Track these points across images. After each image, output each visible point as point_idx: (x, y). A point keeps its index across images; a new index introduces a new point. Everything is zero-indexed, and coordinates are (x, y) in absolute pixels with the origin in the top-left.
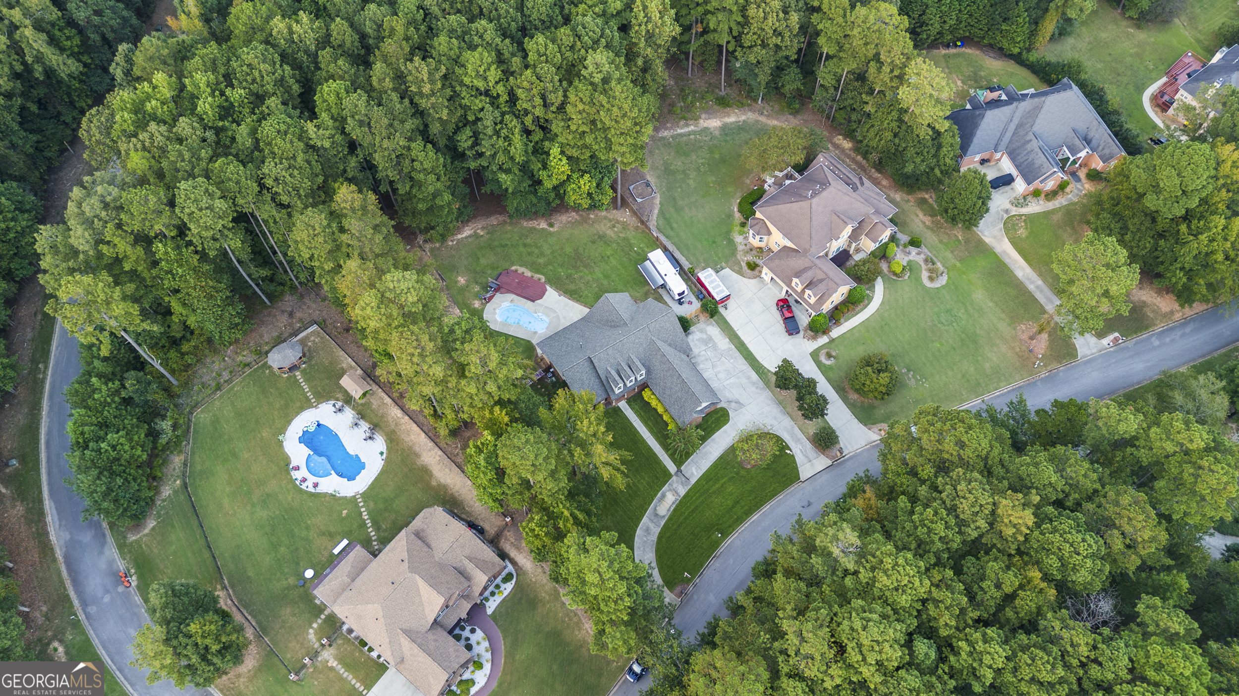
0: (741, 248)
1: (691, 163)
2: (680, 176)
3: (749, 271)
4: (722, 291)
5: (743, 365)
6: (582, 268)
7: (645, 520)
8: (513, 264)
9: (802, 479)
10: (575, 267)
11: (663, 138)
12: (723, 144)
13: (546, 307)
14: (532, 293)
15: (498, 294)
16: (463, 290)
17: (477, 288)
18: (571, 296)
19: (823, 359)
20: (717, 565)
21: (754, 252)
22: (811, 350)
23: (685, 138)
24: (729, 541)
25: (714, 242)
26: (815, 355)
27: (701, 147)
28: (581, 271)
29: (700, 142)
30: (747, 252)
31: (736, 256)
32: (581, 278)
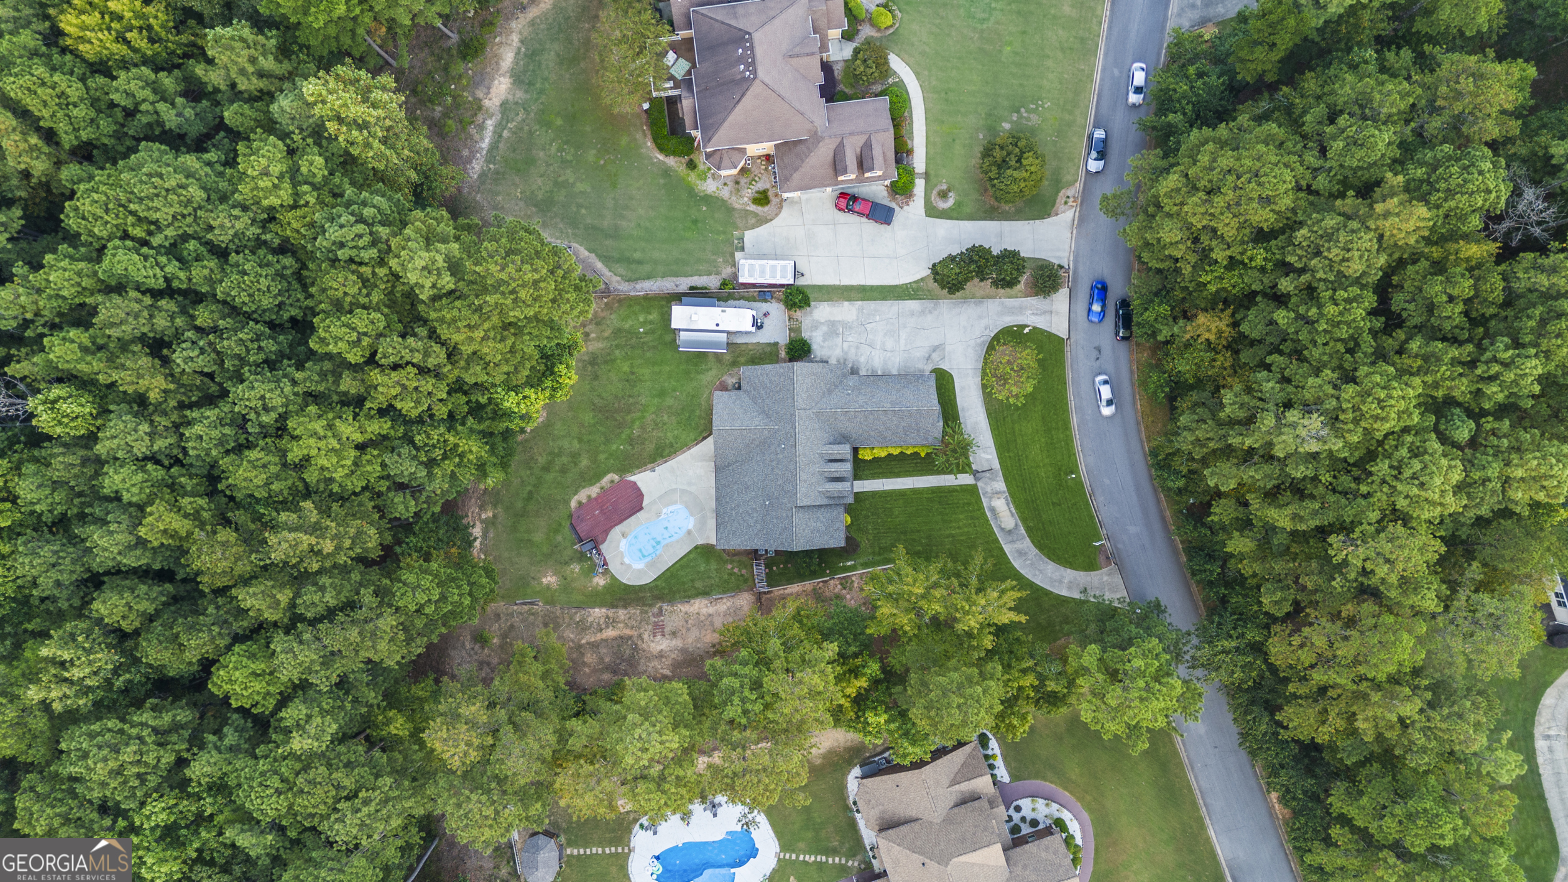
0: (725, 193)
1: (548, 165)
2: (561, 196)
3: (766, 209)
4: (784, 268)
5: (891, 309)
6: (629, 418)
7: (1007, 548)
8: (567, 502)
9: (1065, 337)
10: (621, 426)
11: (483, 175)
12: (543, 98)
13: (660, 497)
14: (632, 502)
15: (603, 547)
16: (566, 587)
17: (576, 568)
18: (662, 456)
19: (943, 205)
20: (1101, 499)
21: (743, 181)
22: (922, 211)
23: (501, 145)
24: (1082, 468)
25: (695, 222)
26: (932, 211)
27: (531, 133)
28: (633, 422)
29: (521, 129)
30: (738, 190)
31: (734, 209)
32: (643, 428)
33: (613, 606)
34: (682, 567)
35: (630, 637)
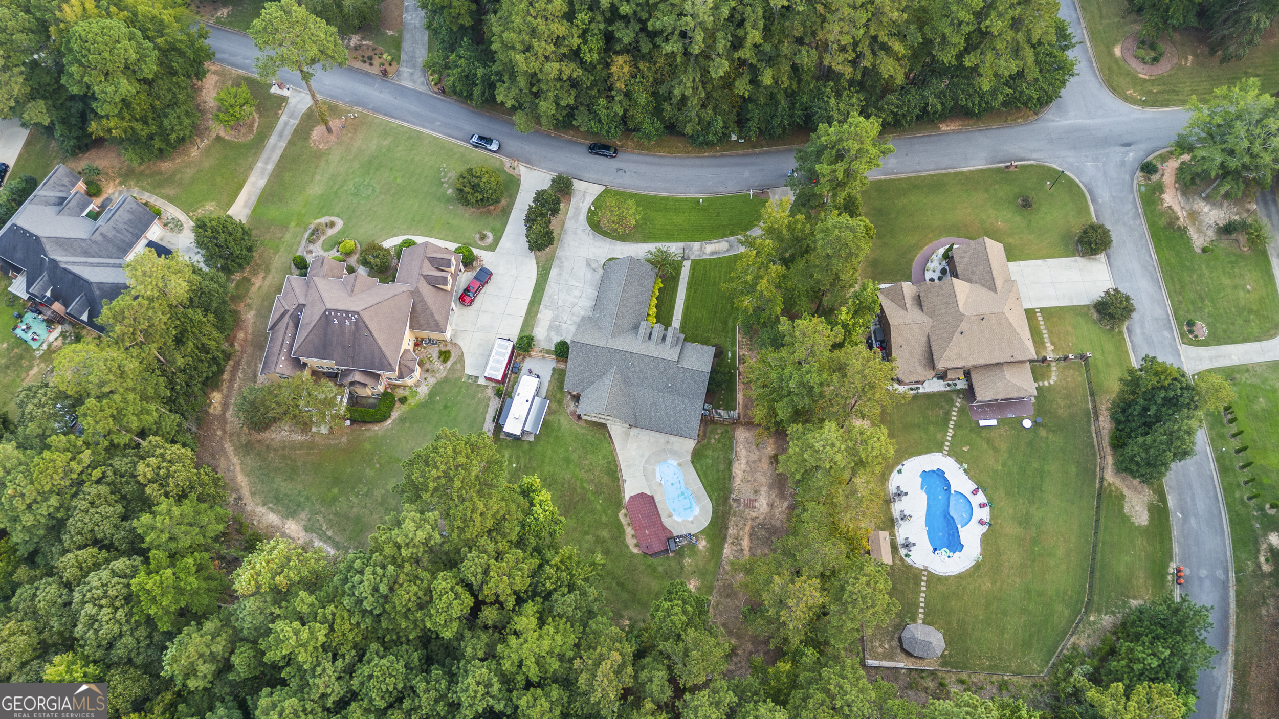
0: (432, 381)
1: (365, 507)
3: (453, 354)
4: (500, 346)
5: (551, 287)
6: (579, 491)
8: (633, 555)
9: (604, 188)
10: (583, 498)
12: (313, 498)
13: (647, 480)
14: (646, 502)
15: (675, 534)
16: (701, 573)
17: (687, 561)
18: (616, 472)
19: (490, 239)
20: (721, 189)
21: (427, 366)
22: (490, 253)
23: (337, 539)
24: (697, 196)
25: (446, 407)
27: (336, 514)
28: (583, 488)
29: (330, 520)
30: (433, 371)
31: (446, 377)
32: (589, 482)
33: (724, 538)
34: (706, 476)
35: (752, 528)
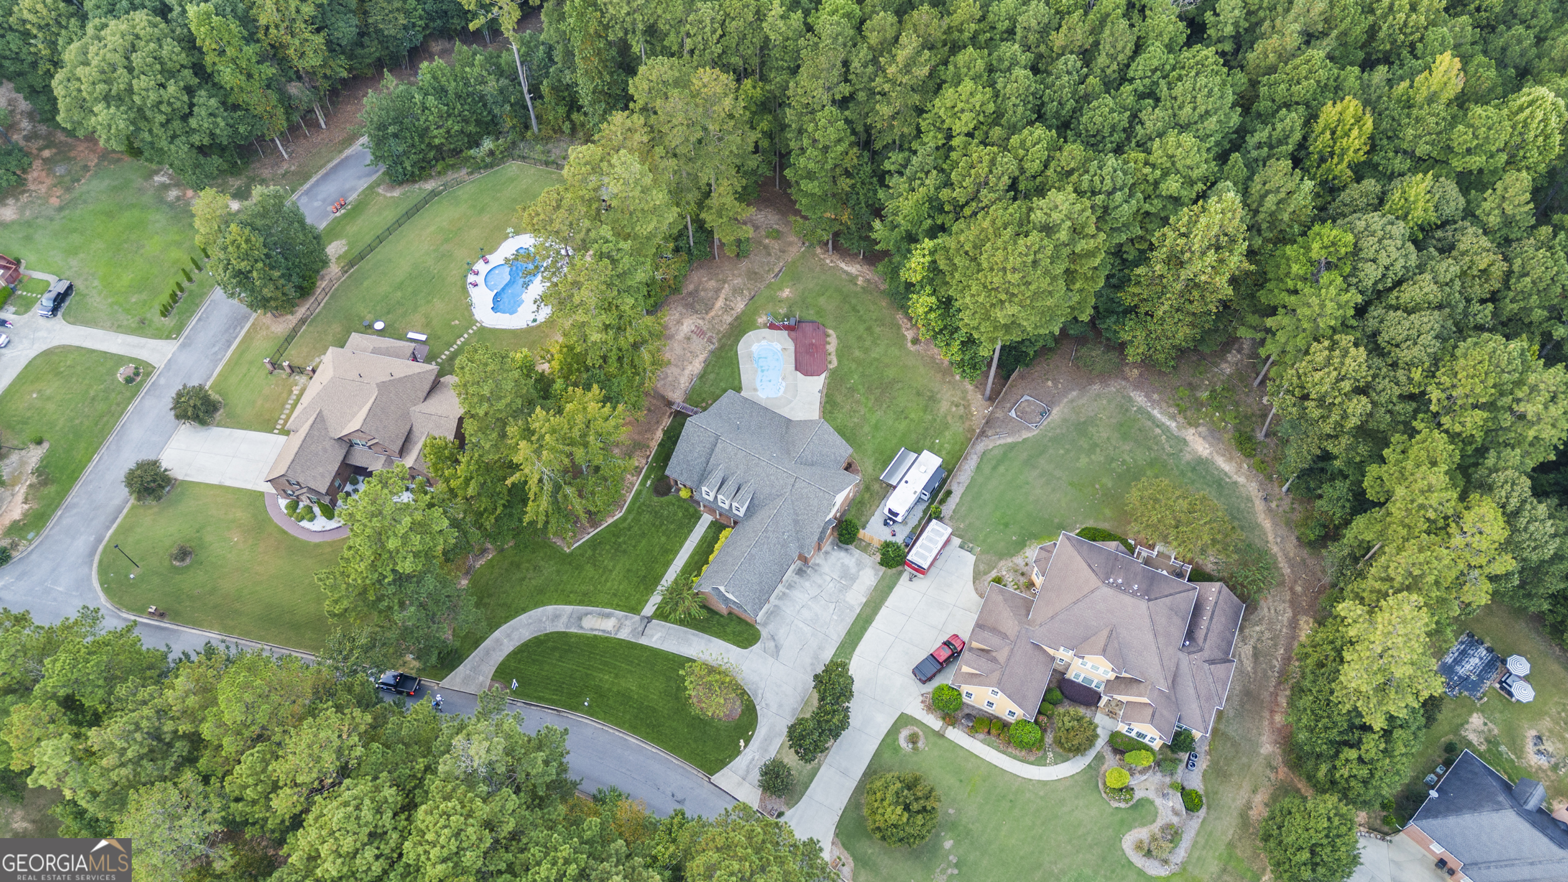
0: (1019, 560)
1: (1115, 448)
2: (1084, 443)
3: (987, 584)
4: (928, 561)
5: (837, 633)
6: (873, 397)
7: (569, 608)
8: (835, 329)
9: (713, 778)
10: (870, 390)
11: (1130, 399)
13: (796, 386)
14: (804, 367)
15: (785, 333)
16: (773, 299)
17: (783, 310)
18: (827, 402)
19: (904, 733)
20: (549, 717)
21: (1023, 580)
22: (908, 712)
23: (1149, 423)
25: (1006, 525)
26: (904, 720)
27: (1150, 449)
28: (867, 398)
29: (1157, 444)
30: (1016, 571)
31: (1001, 559)
32: (858, 402)
33: (737, 318)
34: (733, 373)
35: (707, 313)
